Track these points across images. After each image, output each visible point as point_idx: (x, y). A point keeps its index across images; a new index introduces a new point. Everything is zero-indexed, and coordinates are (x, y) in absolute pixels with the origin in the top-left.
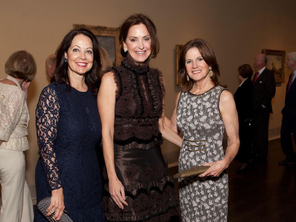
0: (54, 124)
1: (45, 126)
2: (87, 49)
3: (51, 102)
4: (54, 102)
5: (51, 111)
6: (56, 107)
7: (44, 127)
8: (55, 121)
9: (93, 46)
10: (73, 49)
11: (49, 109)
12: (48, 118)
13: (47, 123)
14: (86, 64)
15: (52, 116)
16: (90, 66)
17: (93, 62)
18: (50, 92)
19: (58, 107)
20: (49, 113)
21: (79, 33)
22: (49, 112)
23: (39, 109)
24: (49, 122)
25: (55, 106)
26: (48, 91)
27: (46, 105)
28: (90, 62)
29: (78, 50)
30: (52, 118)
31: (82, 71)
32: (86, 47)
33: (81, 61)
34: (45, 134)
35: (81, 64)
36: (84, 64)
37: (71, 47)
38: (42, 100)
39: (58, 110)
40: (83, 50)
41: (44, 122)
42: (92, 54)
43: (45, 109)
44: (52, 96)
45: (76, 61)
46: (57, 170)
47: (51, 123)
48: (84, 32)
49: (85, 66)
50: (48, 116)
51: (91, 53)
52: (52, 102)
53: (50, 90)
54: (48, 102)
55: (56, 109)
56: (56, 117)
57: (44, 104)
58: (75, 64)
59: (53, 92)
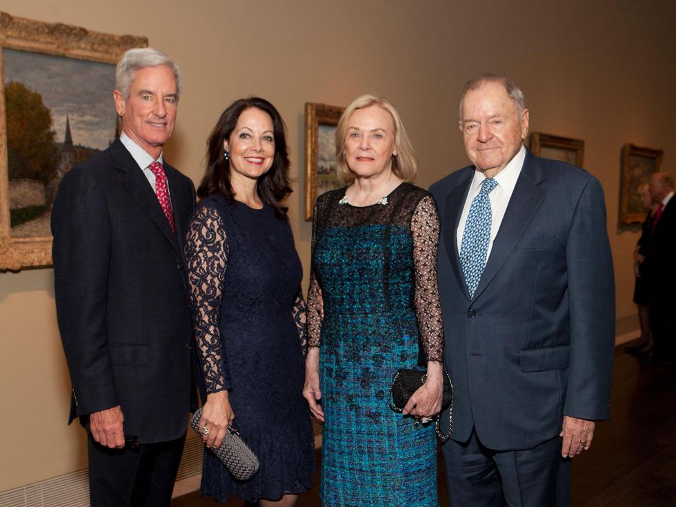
0: (213, 269)
1: (198, 275)
2: (265, 132)
3: (211, 230)
4: (216, 230)
5: (209, 247)
6: (218, 238)
7: (195, 277)
8: (214, 264)
9: (275, 127)
10: (240, 133)
11: (205, 242)
12: (203, 259)
13: (201, 268)
14: (263, 159)
15: (210, 254)
16: (268, 163)
17: (275, 156)
18: (208, 213)
19: (223, 238)
20: (205, 251)
21: (251, 106)
22: (205, 248)
23: (188, 245)
24: (205, 266)
25: (217, 235)
26: (205, 211)
27: (201, 237)
28: (268, 157)
29: (249, 136)
30: (211, 258)
31: (256, 171)
32: (262, 130)
33: (255, 154)
34: (197, 288)
35: (254, 160)
36: (259, 160)
37: (236, 130)
38: (194, 229)
39: (222, 242)
40: (257, 135)
41: (196, 268)
42: (273, 142)
43: (199, 243)
44: (213, 220)
45: (246, 155)
46: (215, 358)
47: (207, 268)
48: (259, 104)
49: (260, 164)
50: (203, 256)
51: (271, 140)
52: (213, 230)
53: (208, 210)
54: (204, 231)
55: (219, 242)
56: (219, 256)
57: (197, 235)
58: (244, 159)
59: (213, 213)
